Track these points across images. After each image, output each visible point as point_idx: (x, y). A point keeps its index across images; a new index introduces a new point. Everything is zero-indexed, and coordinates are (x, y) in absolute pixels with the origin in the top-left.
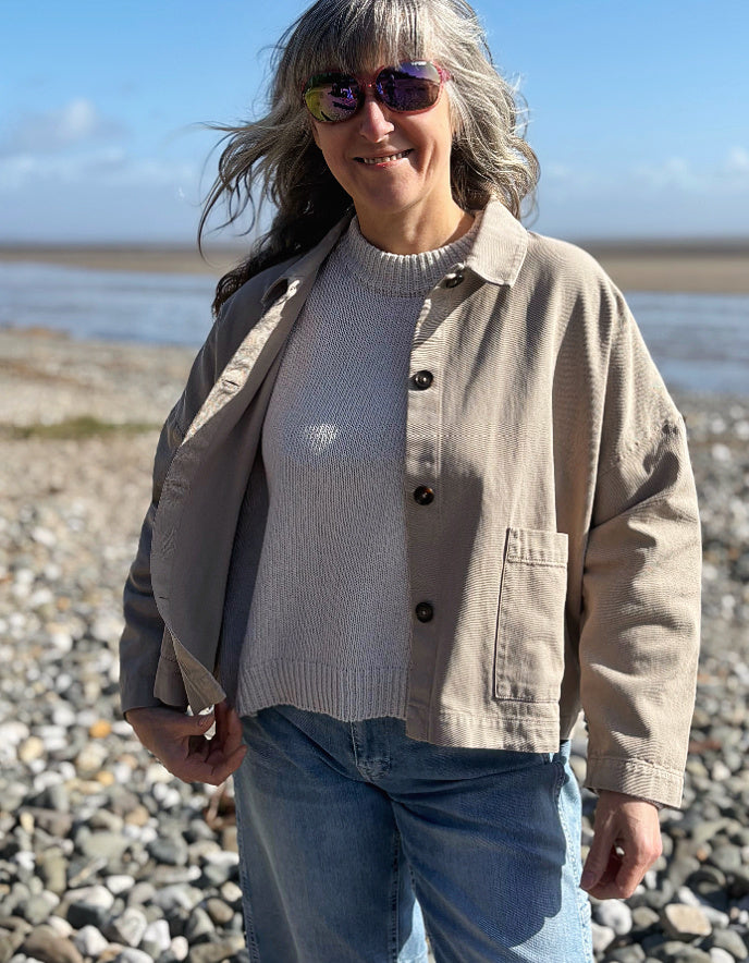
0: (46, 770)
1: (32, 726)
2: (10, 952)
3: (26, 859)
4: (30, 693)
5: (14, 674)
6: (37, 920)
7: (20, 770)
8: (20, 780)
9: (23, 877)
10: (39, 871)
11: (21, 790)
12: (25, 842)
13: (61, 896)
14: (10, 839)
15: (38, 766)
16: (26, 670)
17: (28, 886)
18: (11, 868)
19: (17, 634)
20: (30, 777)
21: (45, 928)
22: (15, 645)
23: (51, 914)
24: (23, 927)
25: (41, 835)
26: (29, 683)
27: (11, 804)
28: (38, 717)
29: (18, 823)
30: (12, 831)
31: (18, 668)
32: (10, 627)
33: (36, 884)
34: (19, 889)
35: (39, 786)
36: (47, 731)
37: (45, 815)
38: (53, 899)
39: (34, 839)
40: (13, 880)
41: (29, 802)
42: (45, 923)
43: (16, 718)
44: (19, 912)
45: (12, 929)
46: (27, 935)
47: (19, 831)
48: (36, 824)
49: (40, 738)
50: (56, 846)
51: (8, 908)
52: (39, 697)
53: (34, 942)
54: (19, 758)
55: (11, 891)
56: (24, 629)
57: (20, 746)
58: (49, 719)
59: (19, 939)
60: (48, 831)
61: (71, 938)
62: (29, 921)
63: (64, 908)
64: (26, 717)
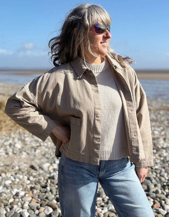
0: (53, 172)
1: (51, 163)
2: (45, 205)
3: (48, 188)
4: (51, 157)
5: (48, 154)
6: (50, 200)
7: (48, 172)
8: (48, 174)
9: (48, 192)
10: (51, 191)
11: (48, 175)
12: (48, 185)
13: (55, 196)
14: (46, 184)
15: (52, 171)
16: (50, 153)
17: (49, 193)
18: (46, 190)
19: (49, 146)
20: (50, 173)
21: (52, 202)
22: (49, 148)
23: (53, 199)
24: (47, 201)
25: (52, 184)
26: (51, 155)
27: (46, 178)
28: (52, 162)
29: (47, 182)
30: (46, 183)
31: (49, 152)
32: (48, 145)
33: (50, 193)
34: (47, 194)
35: (52, 175)
36: (54, 165)
37: (53, 180)
38: (53, 196)
39: (50, 185)
40: (46, 192)
41: (50, 178)
42: (52, 200)
43: (48, 162)
44: (47, 198)
45: (45, 201)
46: (48, 202)
47: (47, 183)
48: (51, 182)
49: (53, 166)
50: (54, 186)
51: (45, 197)
52: (53, 158)
53: (49, 204)
54: (48, 169)
55: (46, 194)
56: (51, 145)
57: (49, 167)
58: (54, 162)
59: (46, 203)
60: (53, 183)
61: (56, 204)
62: (49, 200)
63: (55, 198)
64: (50, 162)
